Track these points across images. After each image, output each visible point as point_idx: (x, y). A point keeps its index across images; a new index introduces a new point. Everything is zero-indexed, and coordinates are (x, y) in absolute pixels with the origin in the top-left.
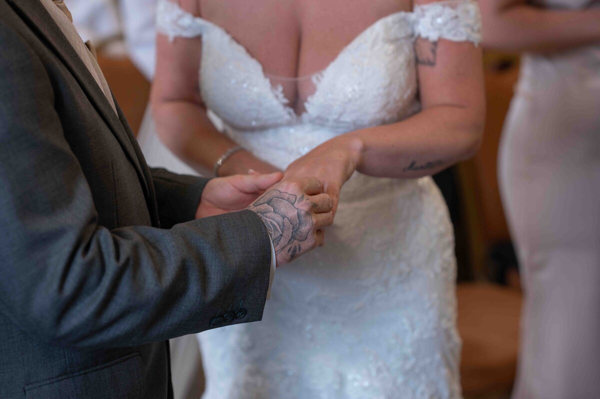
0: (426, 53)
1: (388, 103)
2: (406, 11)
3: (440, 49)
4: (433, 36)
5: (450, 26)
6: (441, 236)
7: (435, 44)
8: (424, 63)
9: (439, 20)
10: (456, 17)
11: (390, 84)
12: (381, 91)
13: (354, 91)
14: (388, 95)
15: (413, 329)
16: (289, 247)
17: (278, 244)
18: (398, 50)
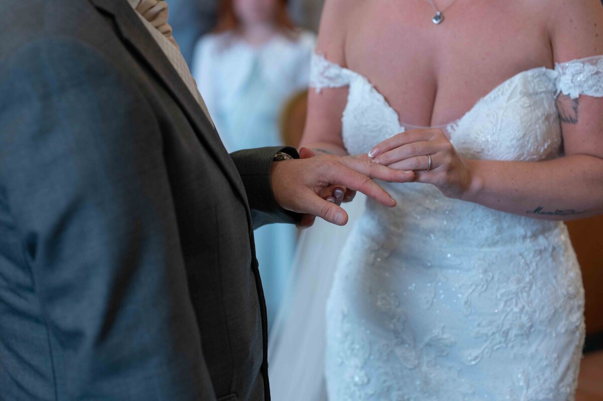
1: (522, 154)
2: (547, 67)
3: (580, 107)
4: (575, 94)
5: (590, 83)
6: (570, 297)
7: (576, 101)
9: (581, 78)
10: (597, 73)
11: (524, 135)
12: (514, 142)
13: (487, 141)
14: (522, 147)
18: (535, 105)
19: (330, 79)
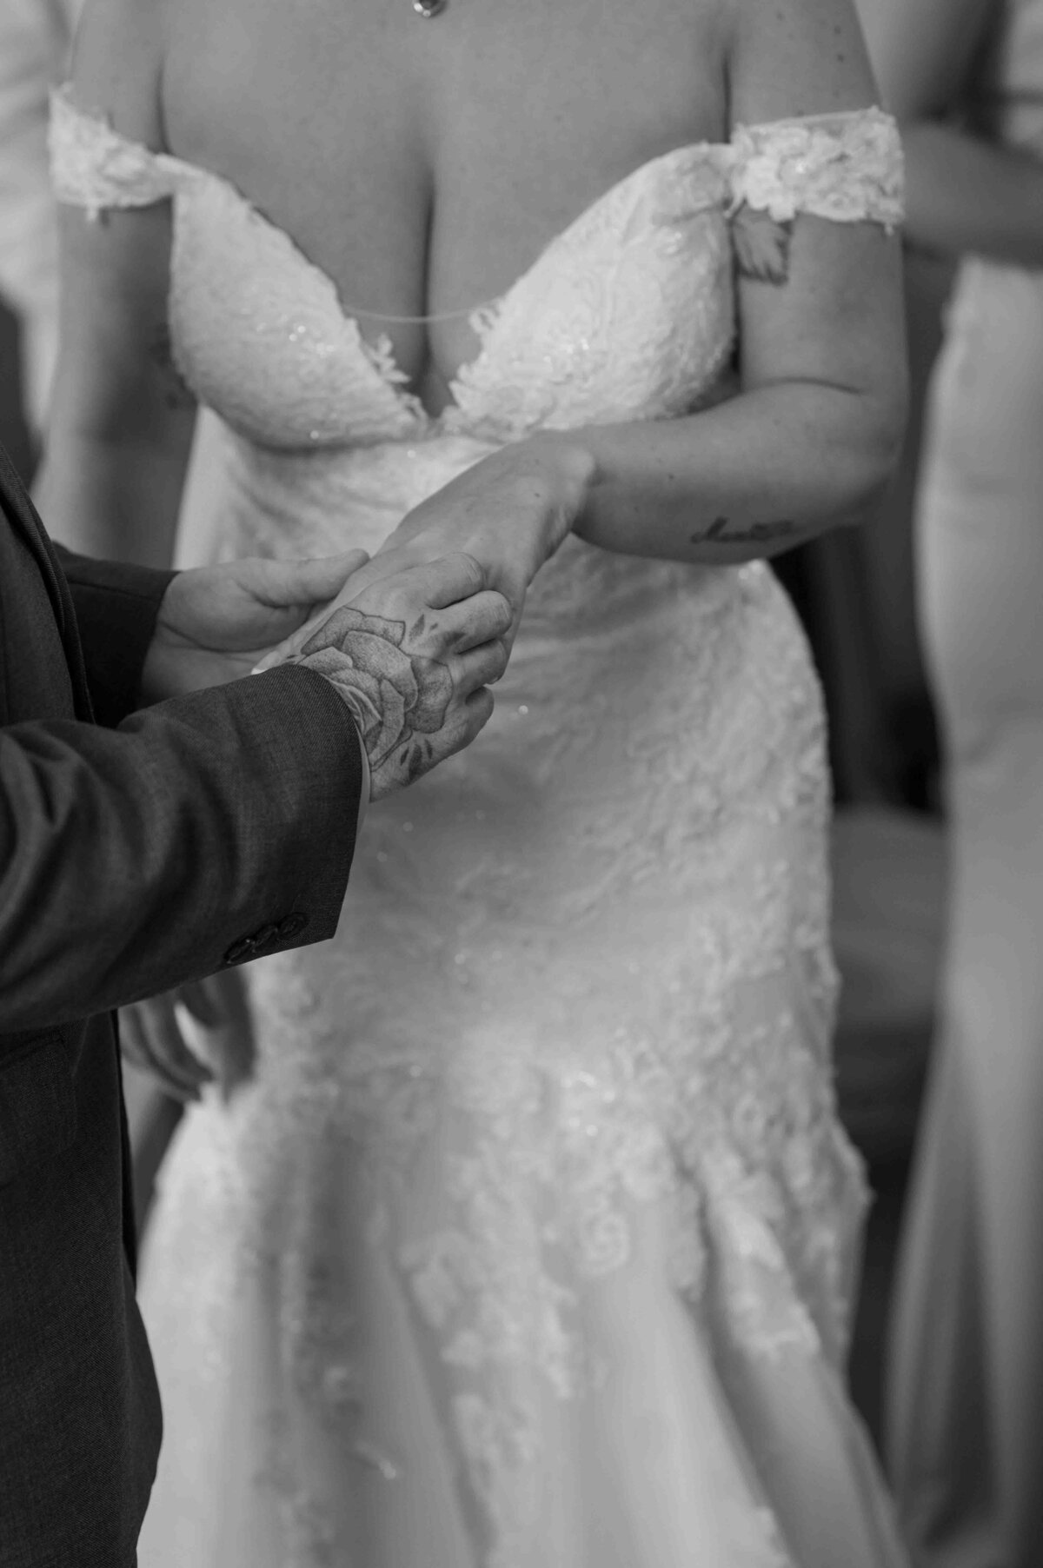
0: (762, 251)
1: (665, 385)
2: (711, 141)
3: (798, 241)
4: (783, 208)
5: (825, 181)
7: (786, 226)
8: (755, 275)
9: (800, 167)
10: (842, 158)
11: (674, 331)
12: (650, 352)
13: (580, 352)
14: (668, 362)
15: (726, 953)
16: (401, 750)
17: (375, 745)
18: (692, 244)
19: (121, 184)
